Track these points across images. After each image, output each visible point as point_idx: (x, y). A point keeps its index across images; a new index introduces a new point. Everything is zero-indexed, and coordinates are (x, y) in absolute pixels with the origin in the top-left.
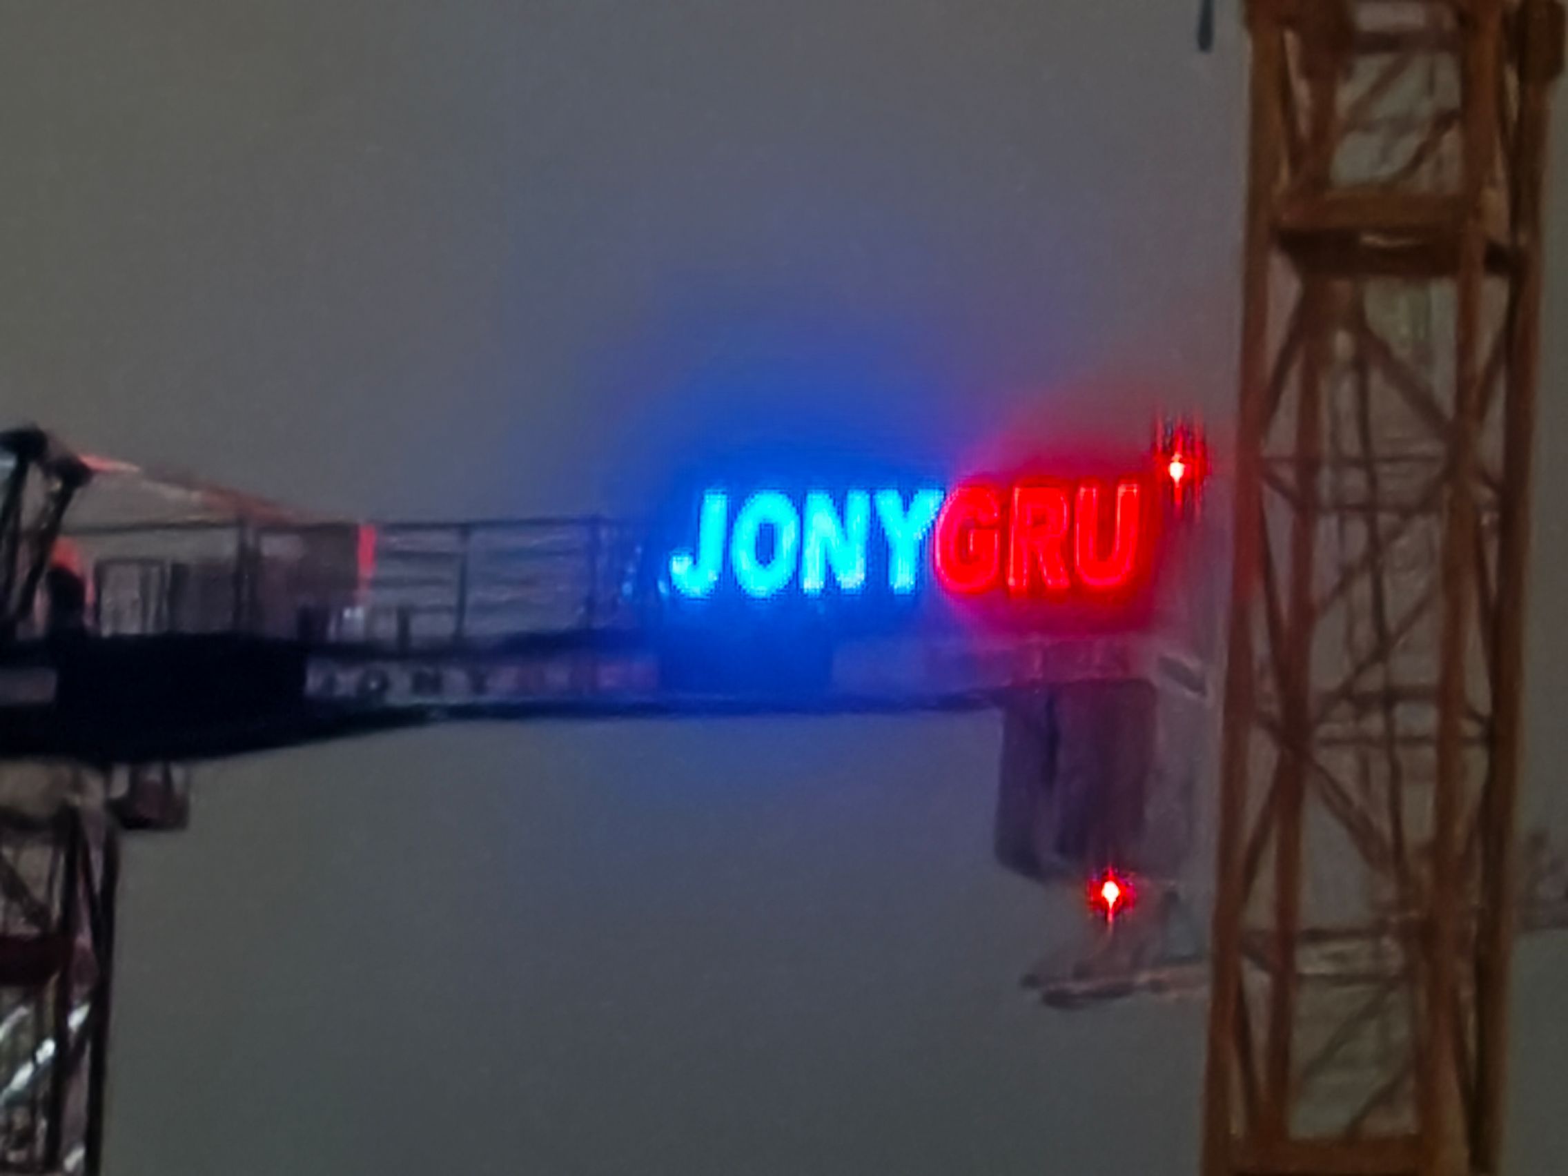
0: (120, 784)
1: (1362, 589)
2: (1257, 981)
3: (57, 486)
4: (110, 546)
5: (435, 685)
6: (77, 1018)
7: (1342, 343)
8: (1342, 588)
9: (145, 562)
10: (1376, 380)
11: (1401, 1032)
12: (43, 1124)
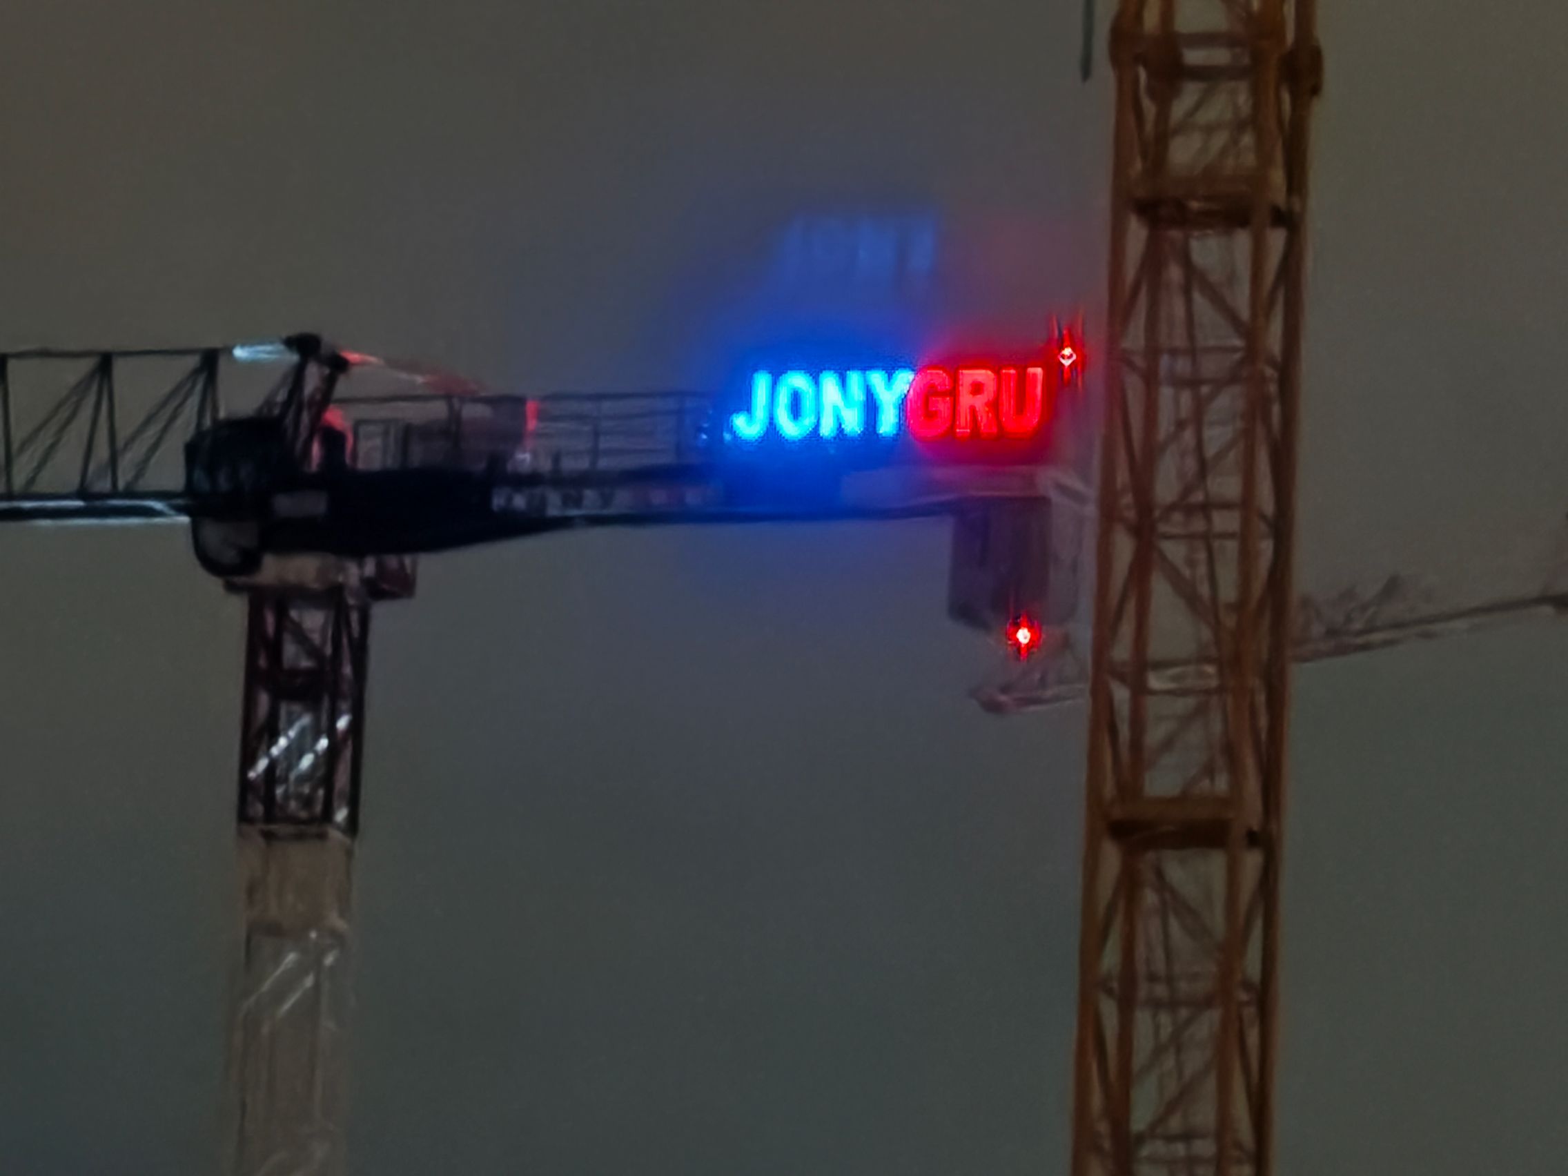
0: (370, 568)
1: (1188, 435)
2: (1121, 694)
3: (327, 371)
4: (363, 411)
5: (578, 502)
6: (342, 723)
7: (1174, 273)
8: (1175, 436)
9: (386, 422)
10: (1197, 297)
11: (1217, 727)
12: (321, 792)
